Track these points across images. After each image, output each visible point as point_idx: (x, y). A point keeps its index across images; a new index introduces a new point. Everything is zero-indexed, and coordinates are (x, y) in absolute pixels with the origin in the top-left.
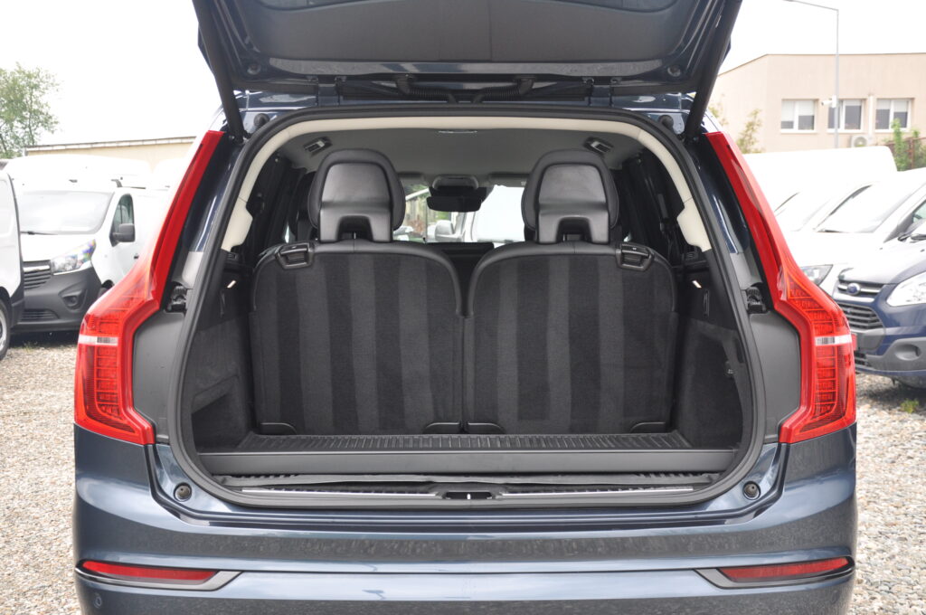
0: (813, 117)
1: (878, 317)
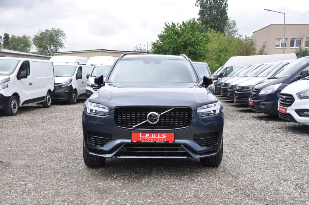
0: (286, 43)
1: (257, 97)
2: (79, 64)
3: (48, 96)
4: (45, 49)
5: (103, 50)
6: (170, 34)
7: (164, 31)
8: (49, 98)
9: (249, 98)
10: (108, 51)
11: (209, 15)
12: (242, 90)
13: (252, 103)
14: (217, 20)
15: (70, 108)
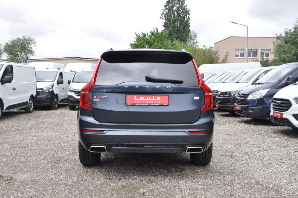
0: (244, 54)
1: (245, 102)
2: (59, 70)
3: (30, 101)
4: (16, 57)
5: (75, 58)
6: (142, 43)
7: (135, 40)
8: (31, 104)
9: (235, 103)
10: (80, 59)
11: (173, 27)
12: (224, 96)
13: (239, 108)
14: (180, 32)
15: (53, 113)
